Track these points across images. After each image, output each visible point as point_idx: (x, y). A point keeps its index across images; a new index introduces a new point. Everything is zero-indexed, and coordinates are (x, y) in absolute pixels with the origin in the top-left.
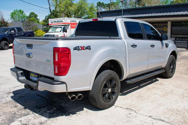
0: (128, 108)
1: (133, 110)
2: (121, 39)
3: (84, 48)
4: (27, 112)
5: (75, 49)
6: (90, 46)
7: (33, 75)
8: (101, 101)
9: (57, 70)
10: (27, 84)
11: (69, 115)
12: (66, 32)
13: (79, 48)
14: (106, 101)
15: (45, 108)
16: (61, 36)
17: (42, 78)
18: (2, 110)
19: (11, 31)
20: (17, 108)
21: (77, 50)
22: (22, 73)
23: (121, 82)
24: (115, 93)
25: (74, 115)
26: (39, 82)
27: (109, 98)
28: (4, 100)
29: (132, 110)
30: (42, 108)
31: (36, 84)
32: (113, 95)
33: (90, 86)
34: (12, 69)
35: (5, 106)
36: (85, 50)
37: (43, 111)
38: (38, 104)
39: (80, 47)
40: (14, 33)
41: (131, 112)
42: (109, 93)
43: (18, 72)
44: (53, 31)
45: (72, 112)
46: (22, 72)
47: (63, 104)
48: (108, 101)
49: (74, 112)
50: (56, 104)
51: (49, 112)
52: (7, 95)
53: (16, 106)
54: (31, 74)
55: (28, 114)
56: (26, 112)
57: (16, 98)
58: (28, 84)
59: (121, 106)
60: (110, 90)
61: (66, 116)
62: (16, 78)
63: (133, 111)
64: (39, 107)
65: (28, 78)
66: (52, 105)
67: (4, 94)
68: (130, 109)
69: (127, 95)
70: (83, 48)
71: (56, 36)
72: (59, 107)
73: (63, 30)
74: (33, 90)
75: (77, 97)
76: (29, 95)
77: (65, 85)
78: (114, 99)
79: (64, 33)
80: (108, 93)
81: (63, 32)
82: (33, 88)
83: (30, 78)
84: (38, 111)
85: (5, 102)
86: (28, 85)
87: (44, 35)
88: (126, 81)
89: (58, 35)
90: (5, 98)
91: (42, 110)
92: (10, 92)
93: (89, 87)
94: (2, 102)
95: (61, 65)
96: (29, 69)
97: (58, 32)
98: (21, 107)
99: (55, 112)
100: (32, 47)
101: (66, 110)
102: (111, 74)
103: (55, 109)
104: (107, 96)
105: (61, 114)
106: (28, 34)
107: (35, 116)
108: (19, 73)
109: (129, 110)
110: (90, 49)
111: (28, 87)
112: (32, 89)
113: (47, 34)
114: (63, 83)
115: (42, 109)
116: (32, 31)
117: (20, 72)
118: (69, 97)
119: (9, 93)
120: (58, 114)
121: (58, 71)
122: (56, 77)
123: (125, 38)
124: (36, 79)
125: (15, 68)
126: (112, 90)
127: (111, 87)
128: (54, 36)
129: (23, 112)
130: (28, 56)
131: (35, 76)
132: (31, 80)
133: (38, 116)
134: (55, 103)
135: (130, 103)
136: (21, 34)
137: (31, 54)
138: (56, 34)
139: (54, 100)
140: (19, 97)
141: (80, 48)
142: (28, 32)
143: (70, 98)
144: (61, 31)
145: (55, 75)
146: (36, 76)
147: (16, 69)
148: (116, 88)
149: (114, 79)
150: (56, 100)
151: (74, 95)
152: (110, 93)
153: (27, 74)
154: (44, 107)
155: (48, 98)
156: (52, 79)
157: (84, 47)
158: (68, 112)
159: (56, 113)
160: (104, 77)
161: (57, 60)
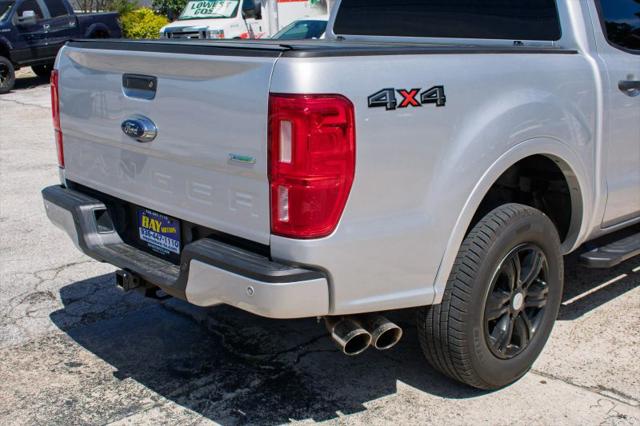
0: (602, 388)
1: (629, 398)
2: (575, 52)
3: (418, 97)
4: (129, 397)
5: (376, 101)
6: (441, 88)
7: (155, 225)
8: (481, 357)
9: (286, 207)
10: (127, 270)
11: (331, 415)
12: (258, 16)
13: (393, 96)
14: (502, 353)
15: (209, 378)
16: (238, 34)
17: (203, 245)
18: (12, 384)
19: (20, 14)
20: (79, 373)
21: (384, 108)
22: (98, 213)
23: (566, 257)
24: (540, 314)
25: (355, 419)
26: (194, 263)
27: (516, 340)
28: (14, 330)
29: (622, 395)
30: (198, 376)
31: (175, 270)
32: (529, 322)
33: (434, 284)
34: (49, 194)
35: (23, 361)
36: (419, 105)
37: (202, 391)
38: (174, 356)
39: (399, 91)
40: (33, 21)
41: (622, 409)
42: (515, 316)
43: (82, 208)
44: (200, 15)
45: (340, 399)
46: (101, 206)
47: (289, 359)
48: (509, 351)
49: (348, 402)
50: (259, 357)
51: (230, 396)
52: (26, 305)
53: (72, 365)
54: (145, 220)
55: (135, 408)
56: (124, 394)
57: (70, 321)
58: (134, 269)
59: (566, 375)
60: (518, 301)
61: (316, 420)
62: (72, 236)
63: (632, 402)
64: (179, 368)
65: (130, 234)
66: (243, 361)
67: (14, 304)
68: (613, 390)
69: (581, 318)
70: (411, 98)
71: (214, 36)
72: (276, 372)
73: (244, 9)
74: (156, 297)
75: (372, 340)
76: (128, 306)
77: (323, 281)
78: (533, 341)
79: (249, 20)
80: (511, 316)
81: (244, 18)
82: (158, 288)
83: (141, 236)
84: (179, 391)
85: (20, 339)
86: (134, 274)
87: (162, 30)
88: (583, 255)
89: (222, 32)
90: (18, 322)
91: (196, 388)
92: (42, 293)
93: (430, 291)
94: (9, 342)
95: (306, 183)
96: (137, 196)
97: (224, 17)
98: (96, 370)
99: (258, 400)
100: (154, 89)
101: (309, 387)
102: (527, 227)
103: (256, 382)
104: (508, 329)
105: (290, 408)
106: (94, 25)
107: (168, 416)
108: (89, 211)
109: (610, 394)
110: (443, 104)
111: (135, 281)
112: (152, 291)
113: (176, 24)
114: (315, 272)
115: (199, 382)
116: (108, 12)
117: (89, 208)
118: (335, 336)
119: (35, 297)
120: (274, 408)
121: (291, 211)
122: (280, 245)
123: (593, 50)
124: (171, 245)
125: (63, 186)
126: (526, 299)
127: (524, 286)
128: (204, 33)
129: (111, 396)
130: (132, 135)
131: (164, 230)
132: (144, 247)
133: (182, 417)
134: (254, 350)
135: (607, 360)
136: (64, 27)
137: (149, 122)
138: (213, 26)
139: (247, 338)
140: (85, 316)
141: (399, 99)
142: (96, 19)
143: (343, 343)
144: (234, 14)
145: (272, 232)
146: (173, 230)
147: (69, 195)
148: (543, 287)
149: (541, 247)
150: (253, 337)
151: (361, 331)
152: (520, 313)
153: (123, 216)
154: (206, 371)
155: (215, 323)
156: (263, 250)
157: (418, 90)
158: (323, 400)
159: (264, 403)
160: (498, 239)
161: (286, 157)
